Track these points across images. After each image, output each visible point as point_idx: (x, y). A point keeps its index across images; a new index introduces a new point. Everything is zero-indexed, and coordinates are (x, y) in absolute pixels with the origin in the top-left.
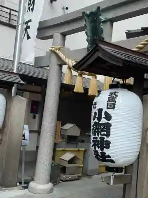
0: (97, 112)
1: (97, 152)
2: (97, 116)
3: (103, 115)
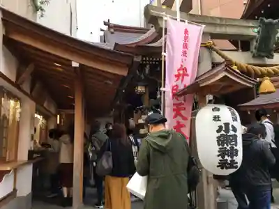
0: (223, 126)
1: (227, 160)
2: (224, 129)
3: (231, 128)
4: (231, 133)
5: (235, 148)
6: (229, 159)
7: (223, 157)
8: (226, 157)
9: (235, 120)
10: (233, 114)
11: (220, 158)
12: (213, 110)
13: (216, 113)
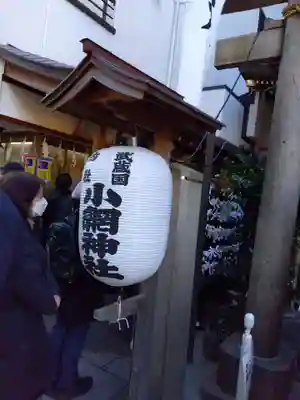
6: (96, 257)
7: (88, 252)
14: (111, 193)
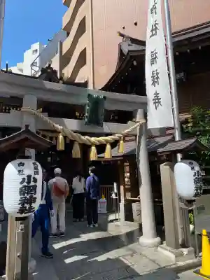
3: (32, 180)
4: (32, 183)
5: (34, 196)
8: (26, 205)
9: (37, 173)
10: (36, 168)
11: (20, 206)
12: (19, 165)
13: (21, 168)
14: (34, 178)
